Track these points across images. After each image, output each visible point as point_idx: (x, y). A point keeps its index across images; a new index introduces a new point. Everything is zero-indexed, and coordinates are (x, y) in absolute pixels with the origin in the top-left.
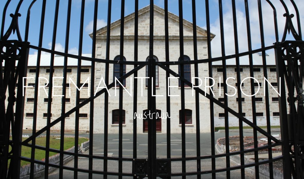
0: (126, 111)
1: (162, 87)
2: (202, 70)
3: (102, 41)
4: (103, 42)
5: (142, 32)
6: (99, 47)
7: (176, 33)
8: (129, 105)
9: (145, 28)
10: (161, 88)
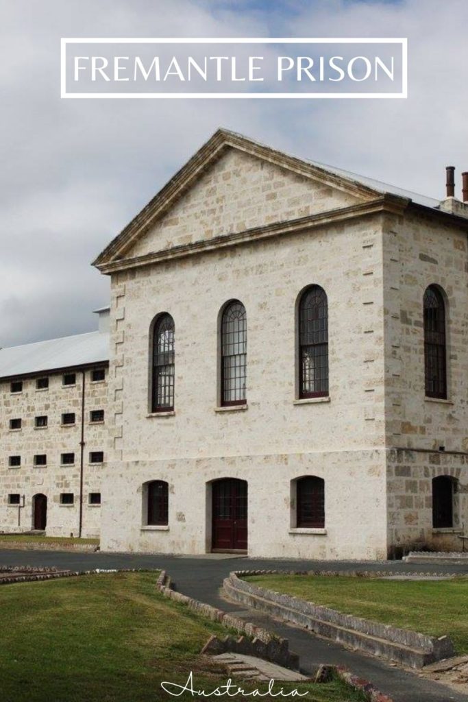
0: (170, 486)
1: (253, 404)
2: (359, 333)
3: (126, 275)
4: (129, 277)
5: (208, 229)
6: (120, 296)
7: (290, 210)
8: (176, 467)
9: (214, 213)
10: (251, 408)
